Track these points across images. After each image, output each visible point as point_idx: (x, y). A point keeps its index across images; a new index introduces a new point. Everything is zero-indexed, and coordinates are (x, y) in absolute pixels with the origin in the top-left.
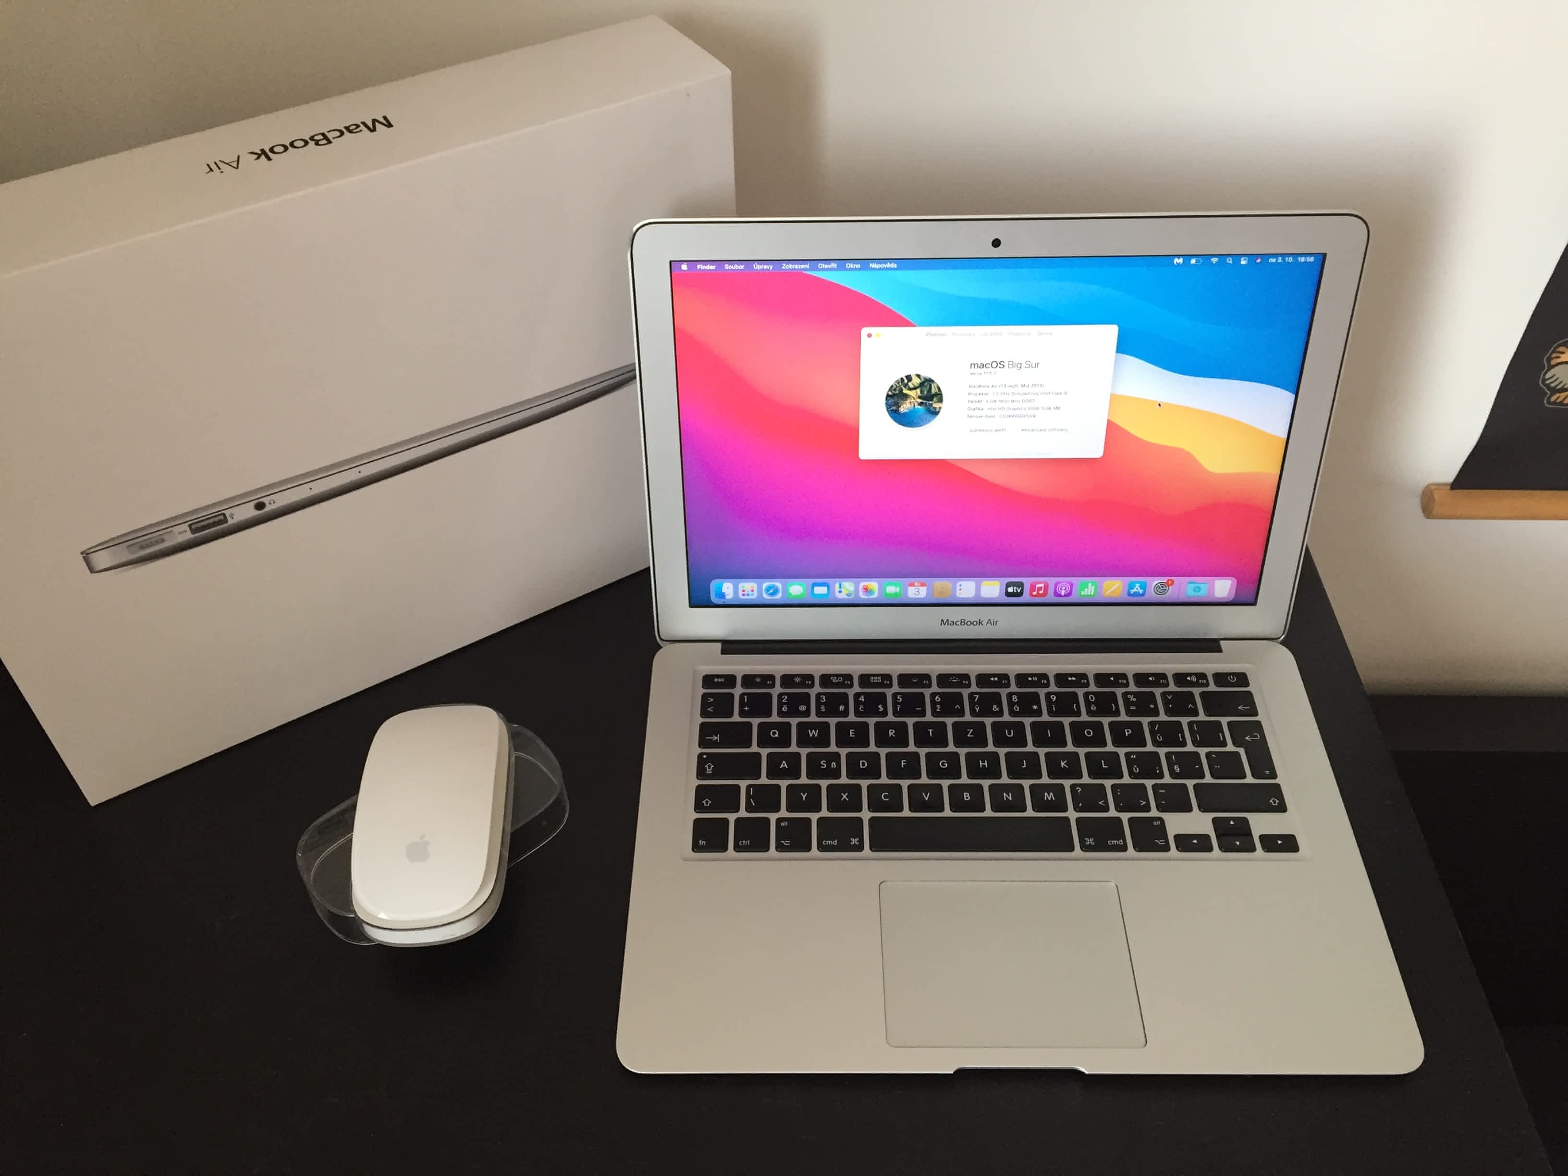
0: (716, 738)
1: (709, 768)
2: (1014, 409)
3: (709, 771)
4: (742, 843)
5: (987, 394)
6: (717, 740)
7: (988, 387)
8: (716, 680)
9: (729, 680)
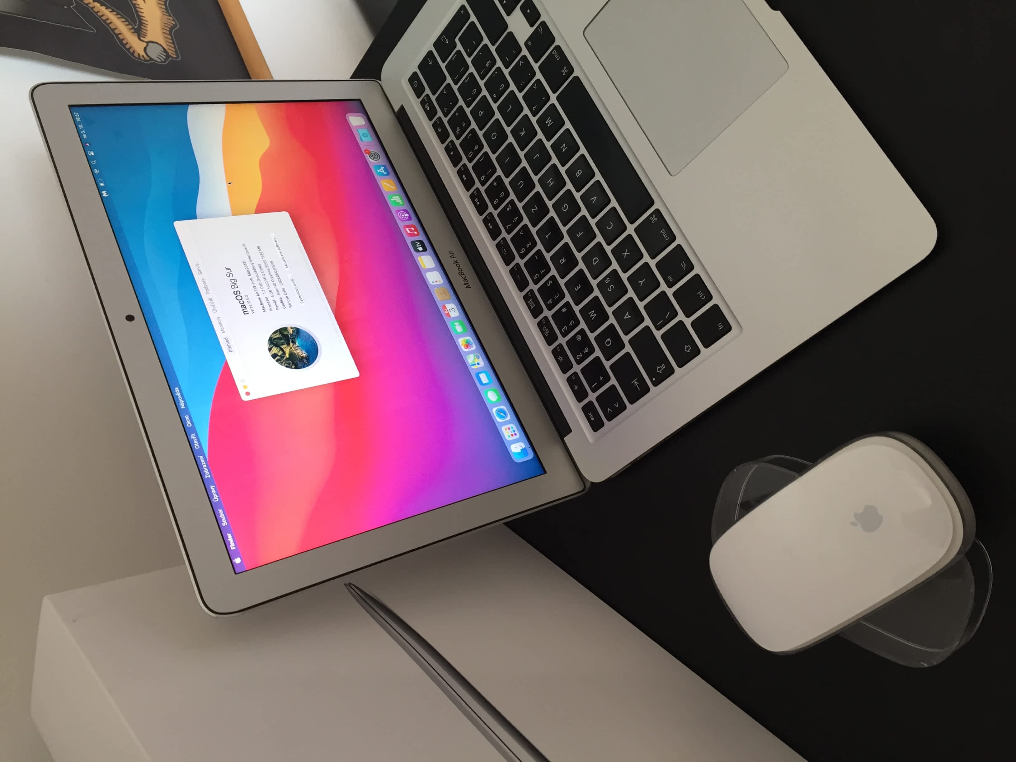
0: (635, 382)
1: (661, 369)
2: (272, 277)
3: (663, 367)
4: (703, 297)
5: (266, 298)
6: (636, 381)
7: (260, 298)
8: (593, 419)
9: (588, 410)
